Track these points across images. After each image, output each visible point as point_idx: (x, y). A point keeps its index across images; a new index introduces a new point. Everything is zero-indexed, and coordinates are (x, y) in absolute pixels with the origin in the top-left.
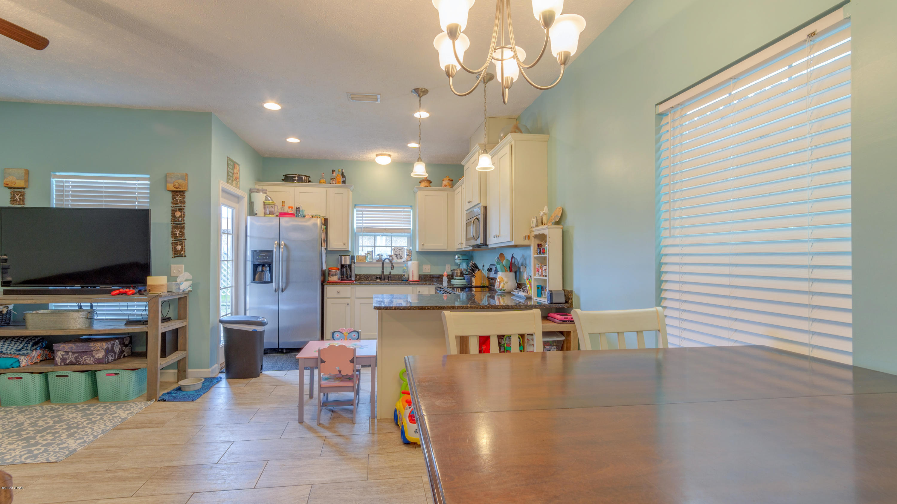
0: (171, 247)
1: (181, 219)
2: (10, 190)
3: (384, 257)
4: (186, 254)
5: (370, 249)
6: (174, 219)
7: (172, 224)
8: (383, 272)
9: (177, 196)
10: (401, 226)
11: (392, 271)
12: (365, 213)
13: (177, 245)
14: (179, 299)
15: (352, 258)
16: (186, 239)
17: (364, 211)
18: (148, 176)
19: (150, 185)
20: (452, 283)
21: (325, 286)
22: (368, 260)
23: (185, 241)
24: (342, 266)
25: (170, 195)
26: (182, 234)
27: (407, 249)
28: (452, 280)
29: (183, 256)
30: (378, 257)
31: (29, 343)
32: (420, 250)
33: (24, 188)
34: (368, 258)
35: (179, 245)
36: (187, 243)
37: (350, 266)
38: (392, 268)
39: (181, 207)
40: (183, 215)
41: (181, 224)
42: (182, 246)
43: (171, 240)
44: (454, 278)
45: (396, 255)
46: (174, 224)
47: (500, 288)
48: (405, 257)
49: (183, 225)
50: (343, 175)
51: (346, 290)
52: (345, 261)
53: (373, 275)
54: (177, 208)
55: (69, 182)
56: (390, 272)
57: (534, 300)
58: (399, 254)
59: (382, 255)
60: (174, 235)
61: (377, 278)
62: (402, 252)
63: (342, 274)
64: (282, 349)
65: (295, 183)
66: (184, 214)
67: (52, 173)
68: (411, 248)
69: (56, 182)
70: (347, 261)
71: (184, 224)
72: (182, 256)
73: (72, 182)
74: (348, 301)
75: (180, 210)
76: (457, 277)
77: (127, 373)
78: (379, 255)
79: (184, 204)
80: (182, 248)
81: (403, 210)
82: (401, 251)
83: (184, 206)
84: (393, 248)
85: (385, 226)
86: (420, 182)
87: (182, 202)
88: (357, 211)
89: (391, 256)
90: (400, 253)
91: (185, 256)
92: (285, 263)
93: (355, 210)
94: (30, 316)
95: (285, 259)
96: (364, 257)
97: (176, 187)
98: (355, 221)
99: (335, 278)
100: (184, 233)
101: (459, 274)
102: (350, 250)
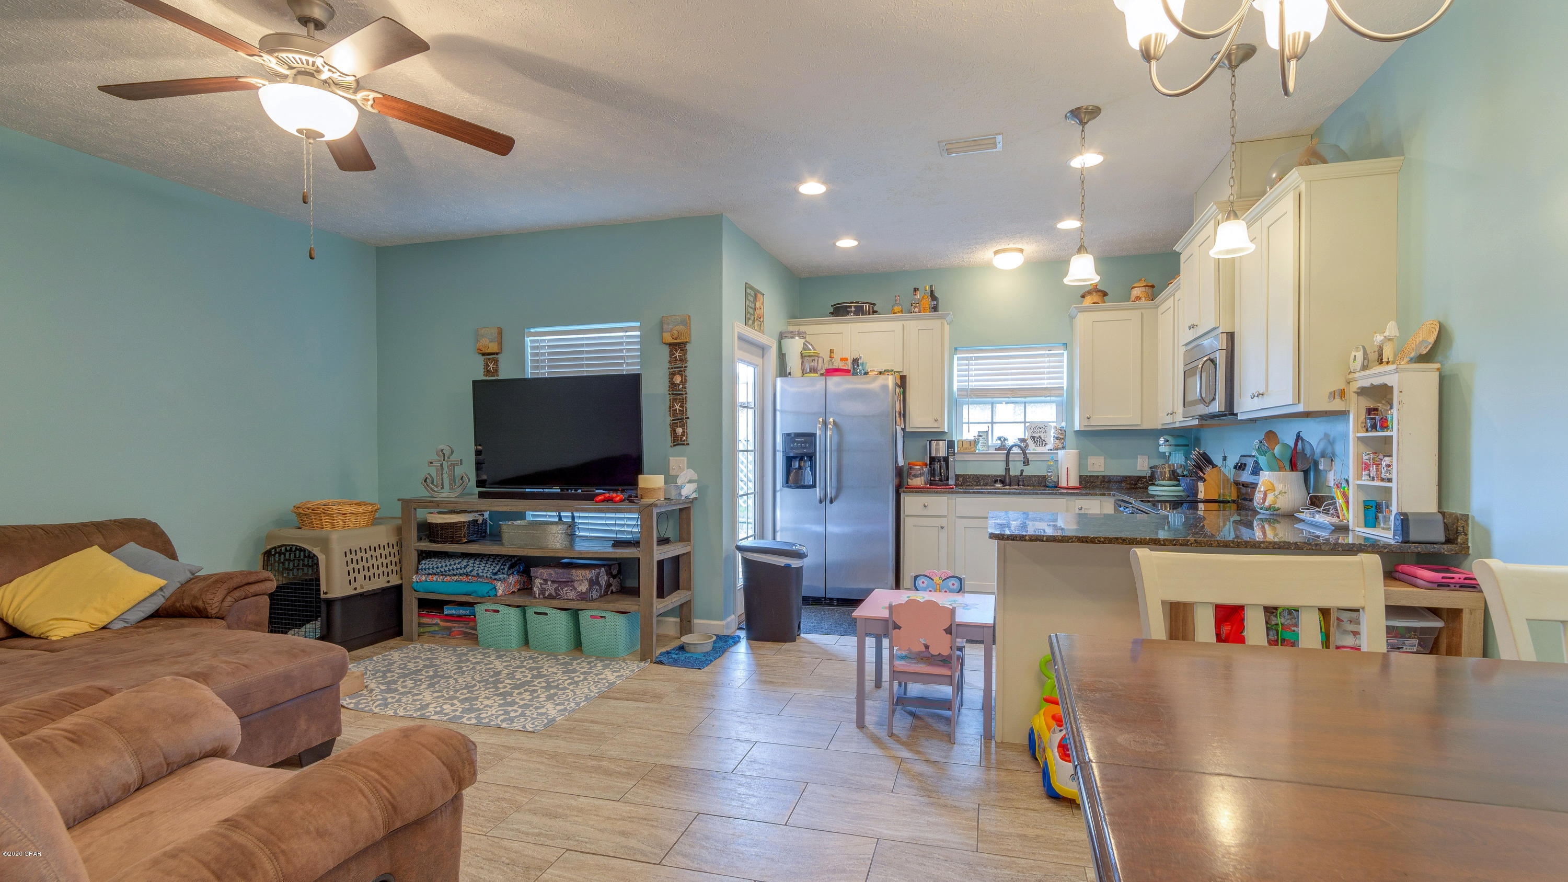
0: (669, 430)
1: (681, 386)
2: (483, 358)
3: (1010, 443)
4: (689, 441)
5: (984, 428)
6: (673, 386)
7: (669, 394)
8: (1007, 470)
9: (676, 351)
10: (1044, 384)
11: (1025, 468)
12: (974, 362)
13: (677, 427)
14: (681, 510)
15: (951, 445)
16: (688, 418)
17: (971, 358)
18: (638, 324)
19: (641, 336)
20: (1150, 492)
21: (902, 495)
22: (980, 448)
23: (688, 420)
24: (933, 460)
25: (666, 350)
26: (684, 411)
27: (1056, 427)
28: (1150, 488)
29: (686, 443)
30: (999, 442)
31: (505, 565)
32: (1083, 428)
33: (497, 354)
34: (980, 444)
35: (680, 427)
36: (690, 424)
37: (946, 460)
38: (1026, 462)
39: (682, 367)
40: (684, 381)
41: (682, 394)
42: (683, 429)
43: (668, 420)
44: (1157, 483)
45: (1033, 438)
46: (673, 394)
47: (1267, 504)
48: (1051, 442)
49: (684, 396)
50: (933, 296)
51: (938, 503)
52: (937, 450)
53: (989, 476)
54: (677, 370)
55: (544, 340)
56: (1022, 471)
57: (1357, 533)
58: (1040, 437)
59: (1005, 440)
60: (672, 411)
61: (996, 481)
62: (1046, 432)
63: (932, 473)
64: (831, 599)
65: (852, 317)
66: (685, 379)
67: (526, 330)
68: (1064, 424)
69: (532, 341)
70: (941, 450)
71: (686, 394)
72: (684, 444)
73: (549, 340)
74: (943, 522)
75: (680, 373)
76: (1163, 480)
77: (615, 617)
78: (999, 439)
79: (686, 363)
80: (683, 432)
81: (1047, 352)
82: (1043, 430)
83: (686, 367)
84: (1027, 424)
85: (1012, 385)
86: (1083, 297)
87: (683, 360)
88: (959, 359)
89: (1023, 440)
90: (1042, 435)
91: (688, 444)
92: (835, 455)
93: (955, 357)
94: (507, 528)
95: (834, 447)
96: (973, 443)
97: (674, 337)
98: (955, 379)
99: (919, 481)
100: (686, 407)
101: (1167, 475)
102: (946, 430)
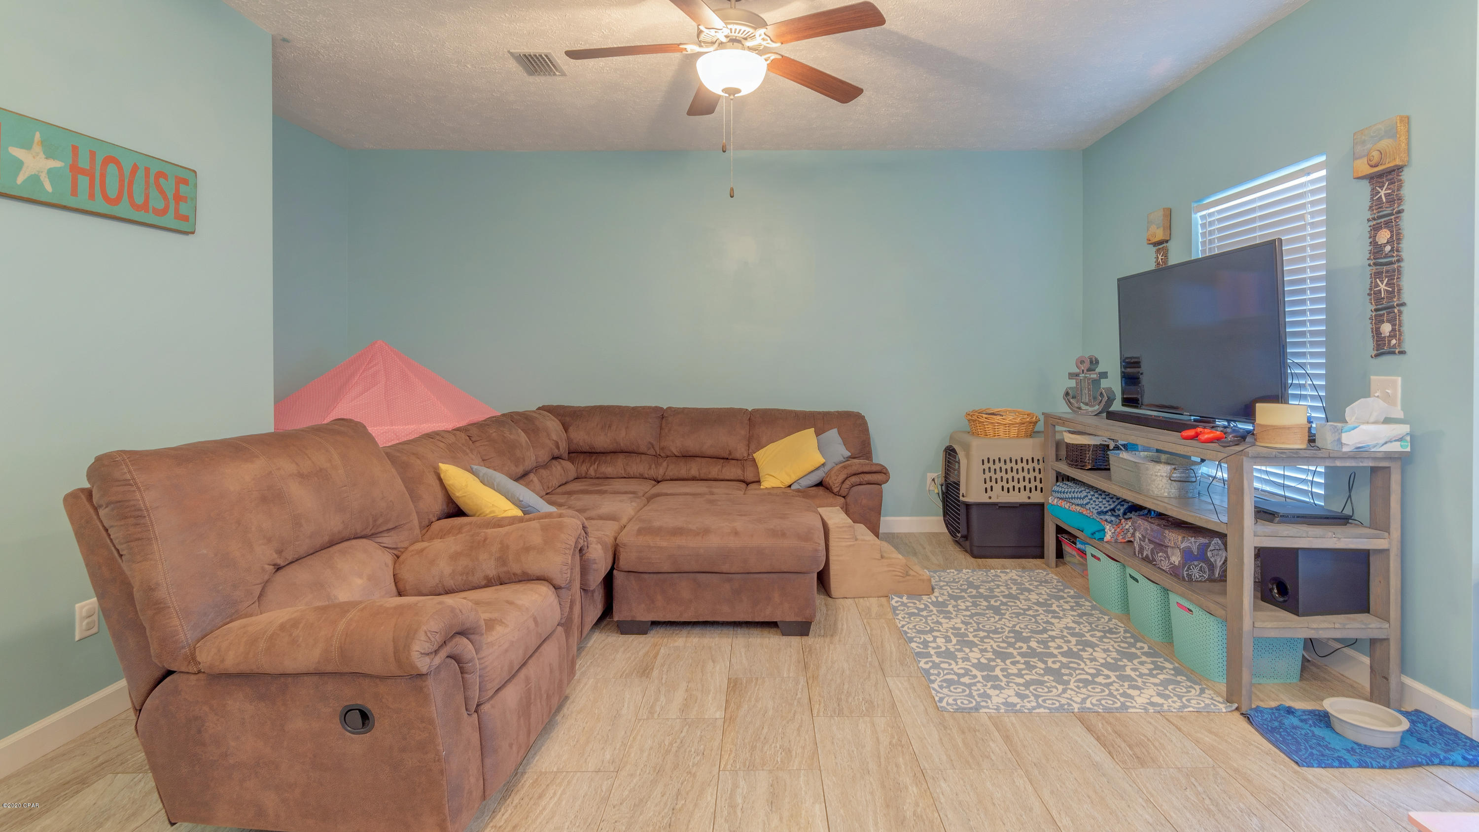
0: (1368, 327)
1: (1388, 248)
2: (1155, 249)
4: (1406, 346)
6: (1376, 250)
7: (1370, 265)
9: (1381, 187)
13: (1383, 322)
14: (1374, 470)
16: (1403, 304)
18: (1323, 158)
19: (1328, 178)
23: (1402, 308)
25: (1365, 188)
26: (1395, 290)
29: (1397, 351)
31: (1121, 506)
33: (1167, 241)
35: (1389, 321)
36: (1409, 317)
39: (1391, 214)
40: (1396, 238)
41: (1391, 263)
42: (1394, 325)
43: (1369, 308)
46: (1375, 264)
49: (1395, 266)
54: (1383, 220)
60: (1375, 295)
66: (1398, 234)
67: (1194, 205)
69: (1203, 217)
71: (1398, 261)
72: (1394, 353)
73: (1219, 212)
75: (1388, 225)
79: (1399, 205)
80: (1393, 330)
83: (1399, 212)
87: (1395, 199)
91: (1402, 353)
97: (1372, 163)
100: (1398, 286)
